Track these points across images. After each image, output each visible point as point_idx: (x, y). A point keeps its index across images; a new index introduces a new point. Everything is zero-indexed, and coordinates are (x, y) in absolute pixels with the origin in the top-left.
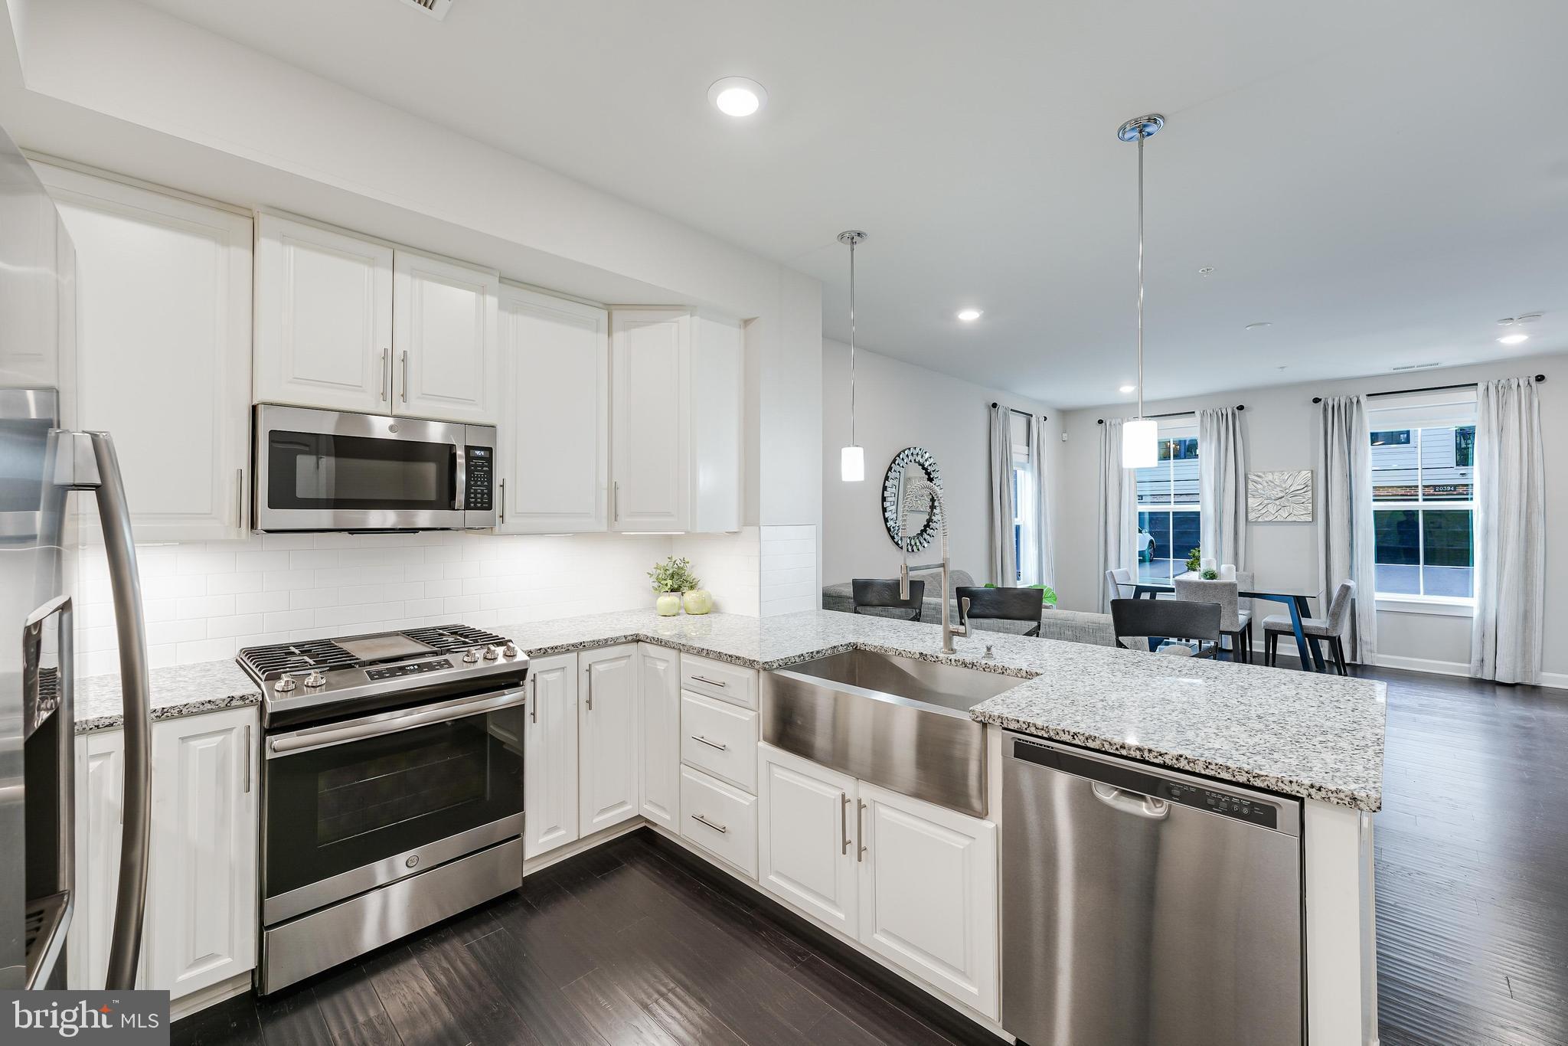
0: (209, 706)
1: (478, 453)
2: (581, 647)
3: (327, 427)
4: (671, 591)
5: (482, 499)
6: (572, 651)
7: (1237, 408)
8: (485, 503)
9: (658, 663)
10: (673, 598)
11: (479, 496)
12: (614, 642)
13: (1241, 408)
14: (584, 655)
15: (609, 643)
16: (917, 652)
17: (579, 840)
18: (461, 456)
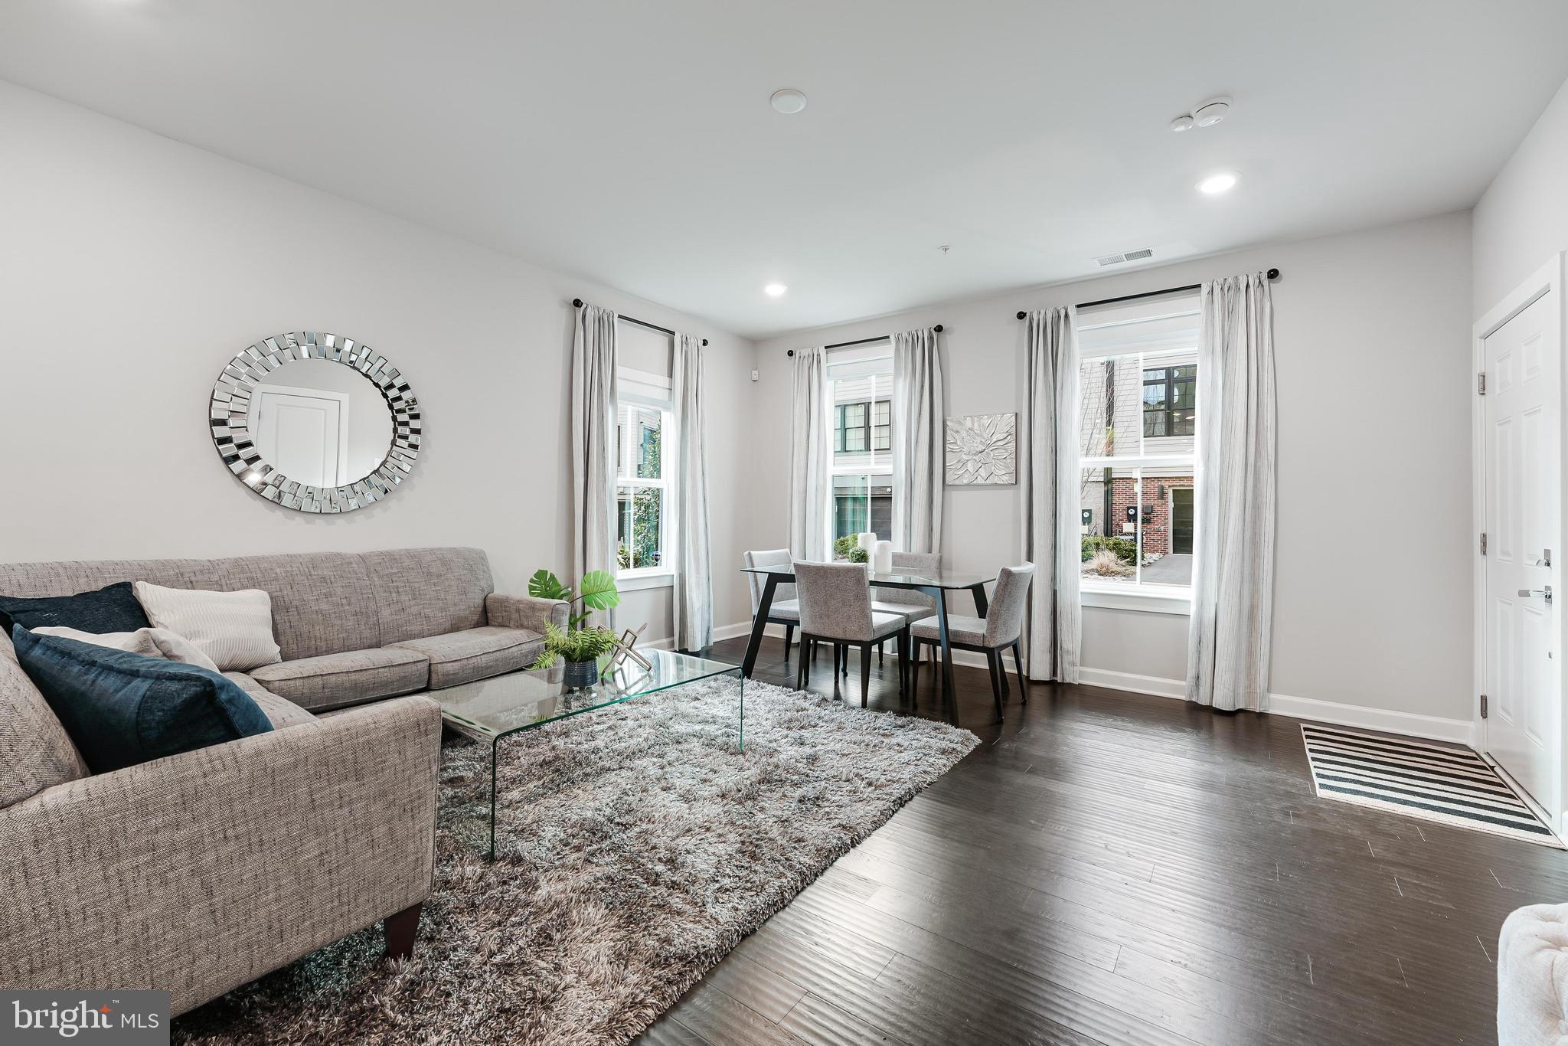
7: (935, 329)
13: (939, 329)
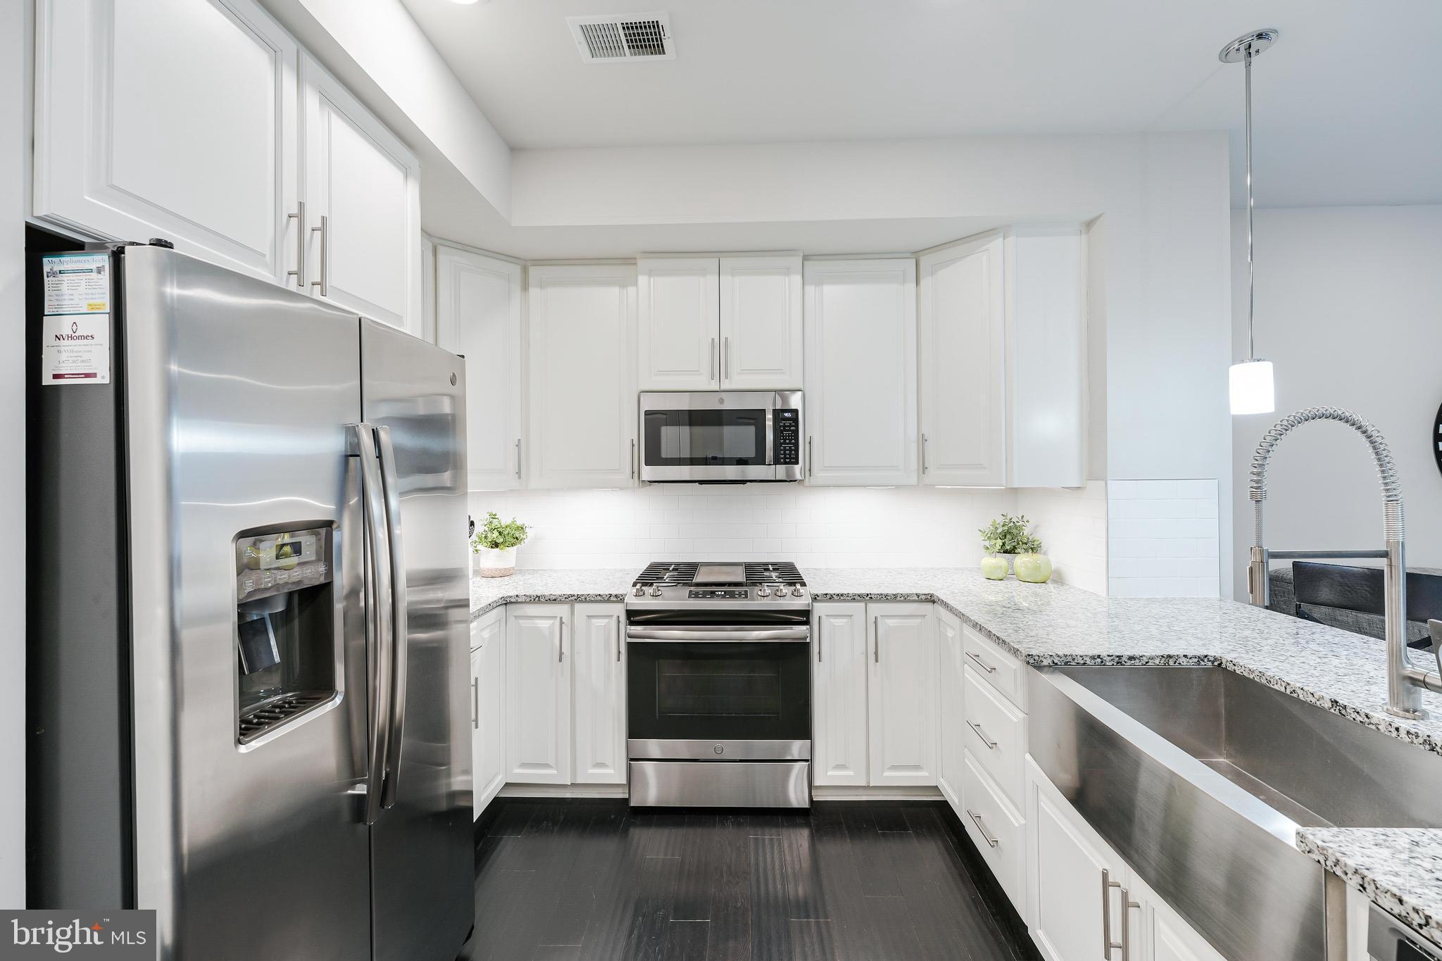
0: (599, 598)
1: (786, 415)
2: (868, 598)
3: (683, 404)
4: (1004, 553)
5: (790, 454)
6: (858, 601)
8: (793, 458)
9: (948, 629)
10: (1002, 560)
11: (788, 452)
12: (906, 599)
14: (871, 606)
15: (898, 598)
16: (1327, 697)
17: (867, 788)
18: (769, 419)
